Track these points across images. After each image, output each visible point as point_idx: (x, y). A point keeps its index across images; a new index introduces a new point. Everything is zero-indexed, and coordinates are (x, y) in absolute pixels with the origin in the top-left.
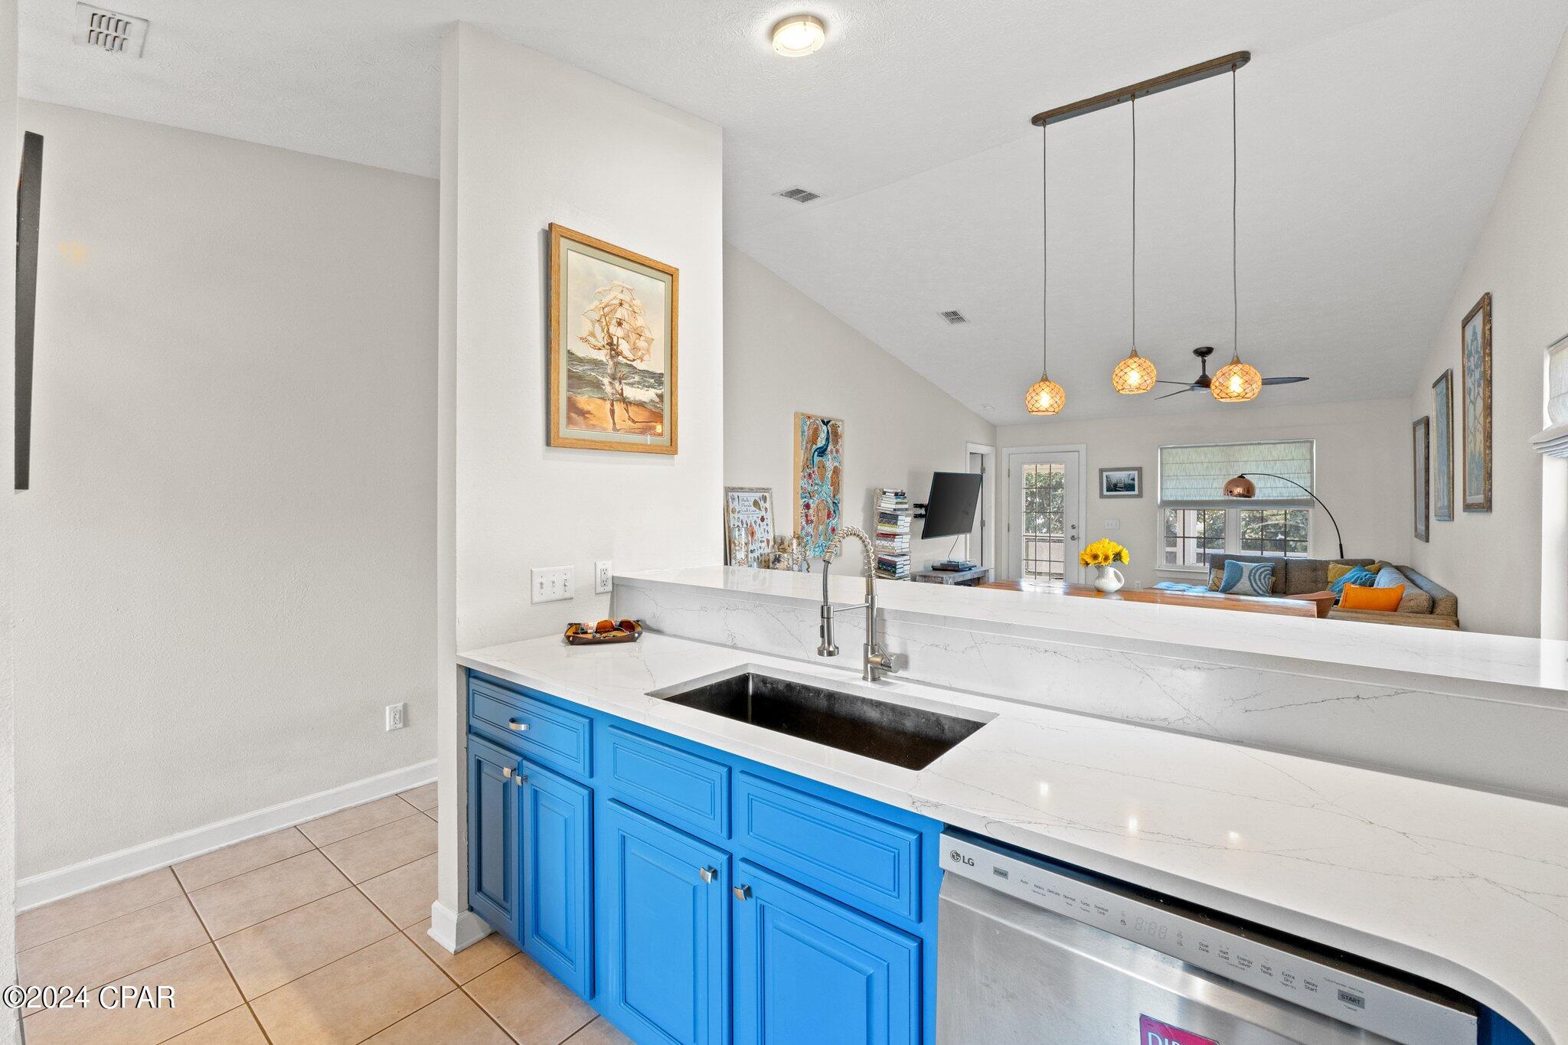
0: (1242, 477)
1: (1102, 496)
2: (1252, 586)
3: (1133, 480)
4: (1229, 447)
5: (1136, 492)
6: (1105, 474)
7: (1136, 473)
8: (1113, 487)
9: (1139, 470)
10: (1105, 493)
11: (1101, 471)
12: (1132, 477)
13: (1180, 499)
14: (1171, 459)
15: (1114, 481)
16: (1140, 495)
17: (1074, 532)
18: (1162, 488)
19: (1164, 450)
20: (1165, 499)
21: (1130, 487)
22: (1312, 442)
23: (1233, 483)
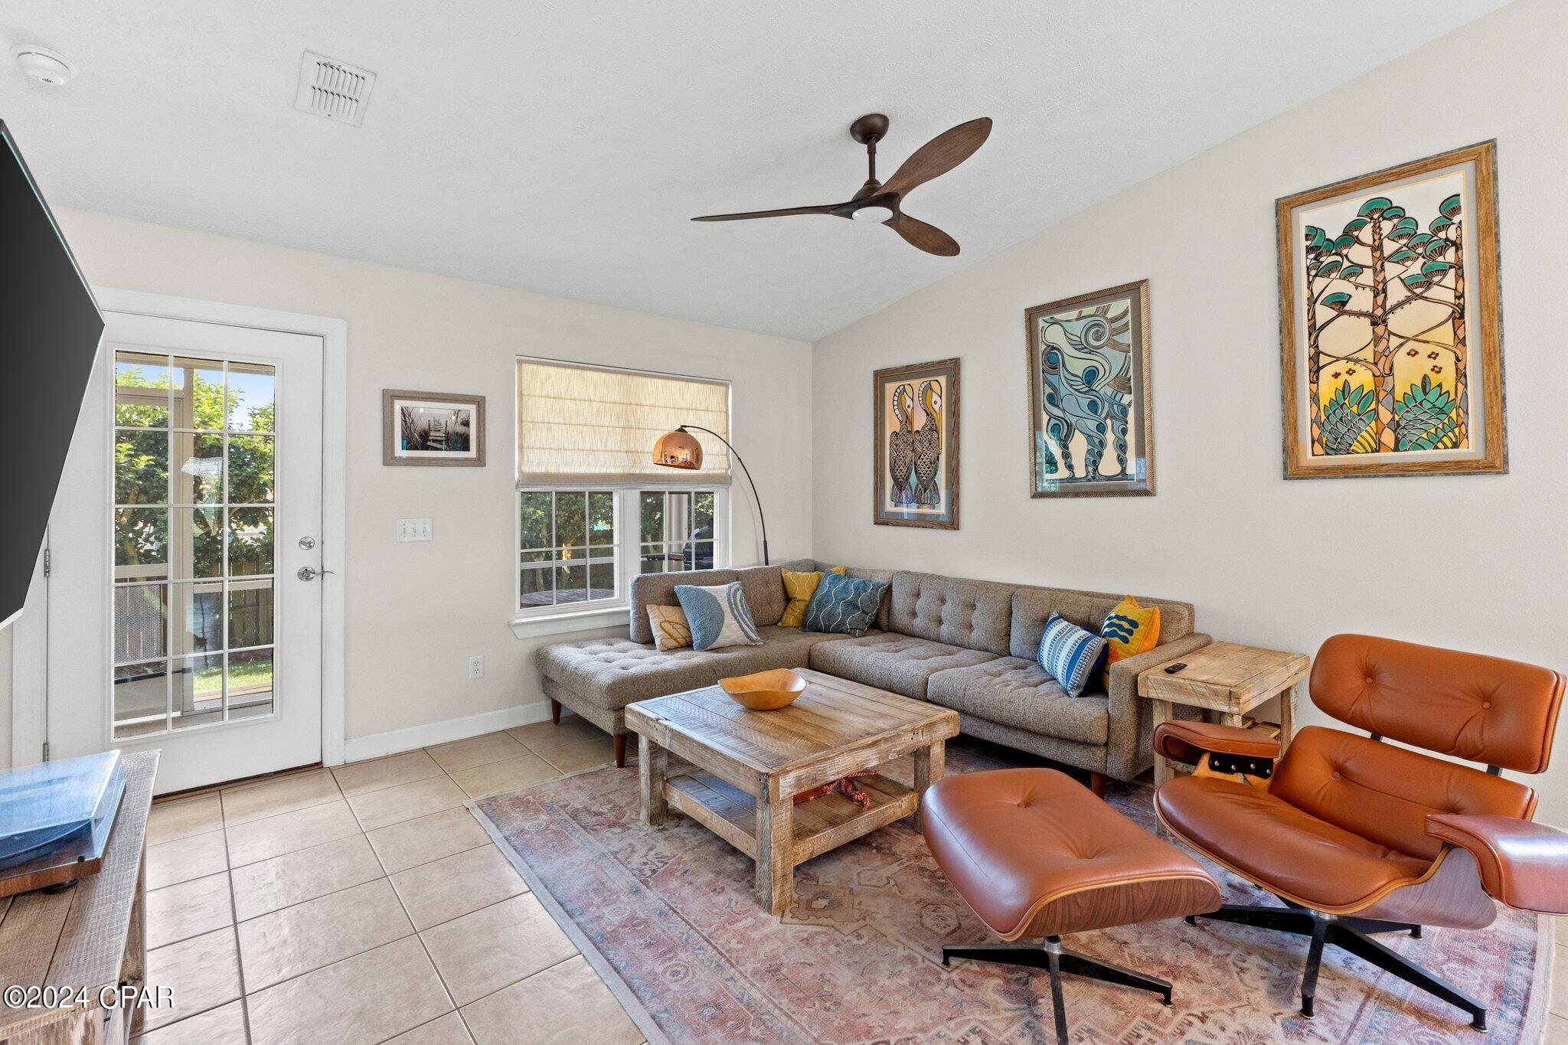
0: (682, 430)
1: (389, 459)
2: (743, 630)
3: (466, 424)
4: (630, 377)
5: (472, 453)
6: (398, 405)
7: (472, 409)
8: (420, 440)
9: (480, 402)
10: (400, 452)
11: (390, 397)
12: (462, 416)
13: (552, 470)
14: (538, 385)
15: (421, 424)
16: (480, 461)
17: (310, 560)
18: (521, 448)
19: (524, 365)
20: (527, 469)
21: (462, 443)
22: (727, 386)
23: (667, 441)
